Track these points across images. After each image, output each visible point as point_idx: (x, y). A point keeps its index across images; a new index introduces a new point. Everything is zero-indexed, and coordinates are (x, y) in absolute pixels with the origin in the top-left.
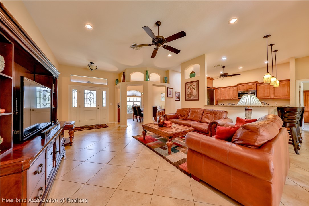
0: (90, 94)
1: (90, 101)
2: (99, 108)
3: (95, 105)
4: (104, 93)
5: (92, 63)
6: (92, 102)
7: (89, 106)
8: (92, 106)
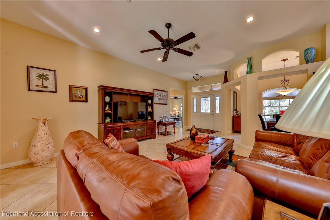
0: (205, 101)
1: (206, 108)
2: (212, 114)
3: (209, 111)
4: (218, 98)
5: (197, 74)
6: (207, 108)
7: (204, 112)
8: (207, 112)
